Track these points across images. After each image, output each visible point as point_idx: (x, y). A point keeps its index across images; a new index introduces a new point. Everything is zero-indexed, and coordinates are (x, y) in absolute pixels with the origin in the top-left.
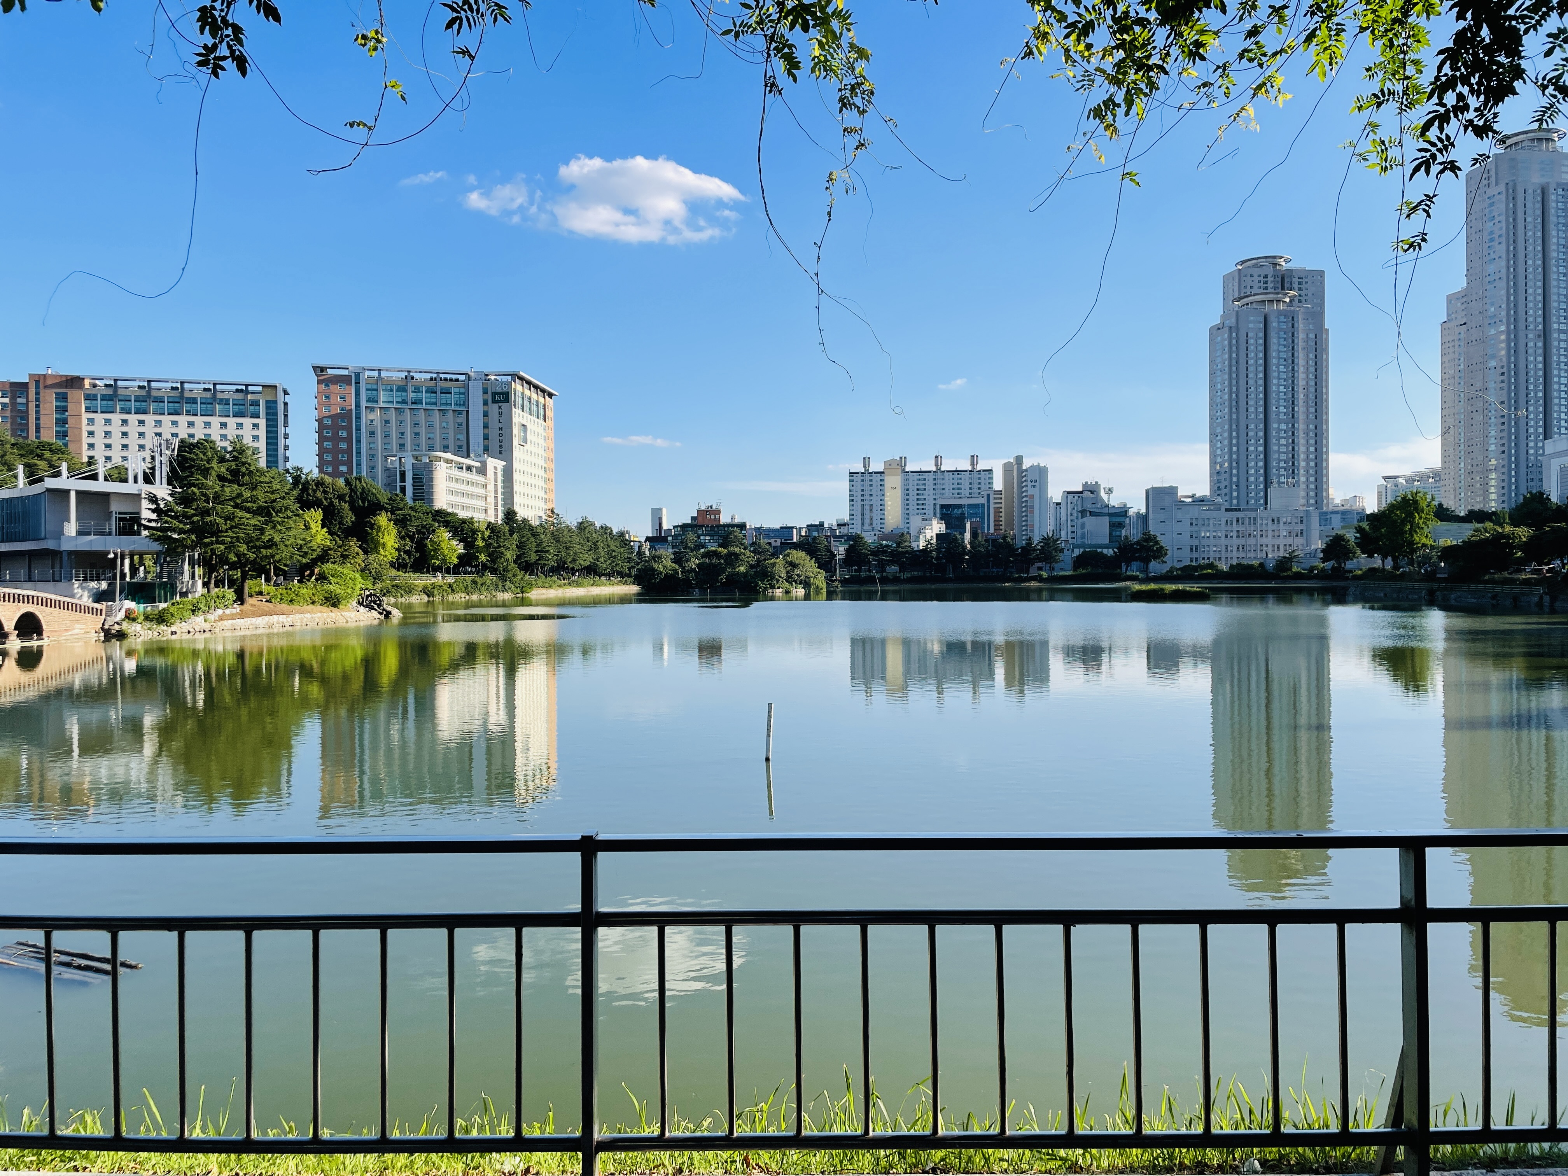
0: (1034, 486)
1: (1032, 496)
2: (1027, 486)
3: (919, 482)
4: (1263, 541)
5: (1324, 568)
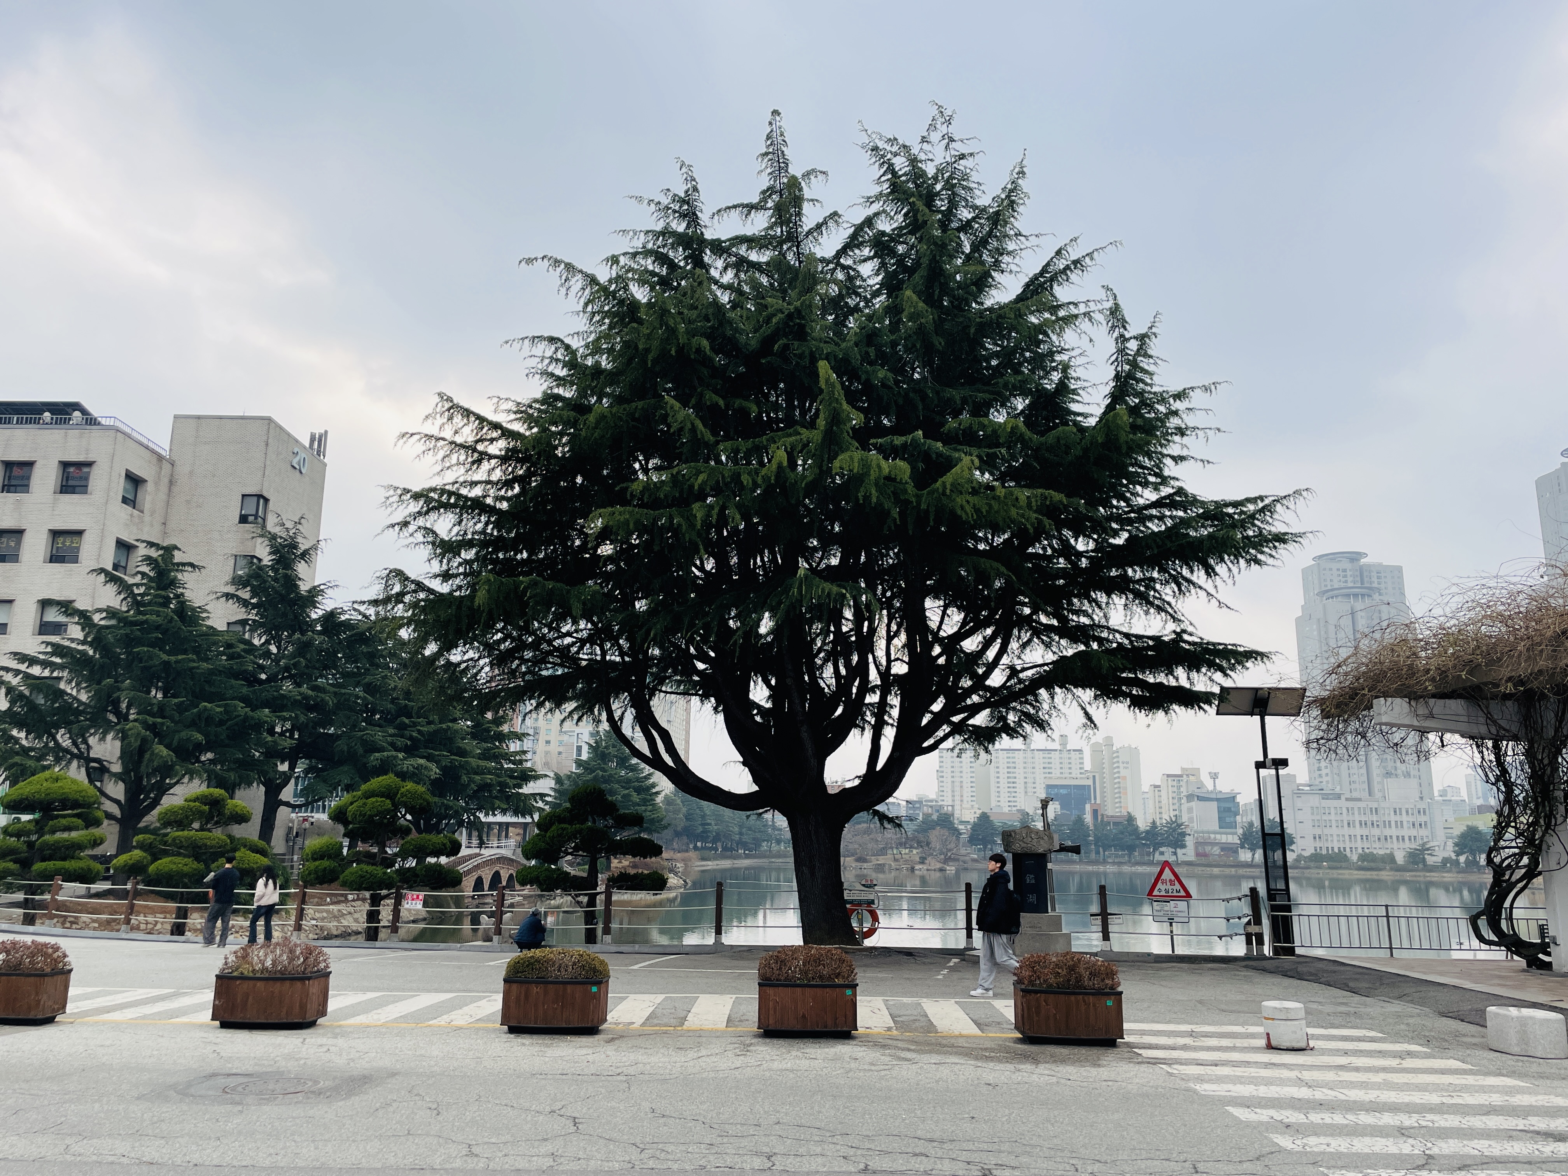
0: (1127, 768)
2: (1118, 767)
3: (1009, 760)
4: (1388, 832)
5: (1457, 862)
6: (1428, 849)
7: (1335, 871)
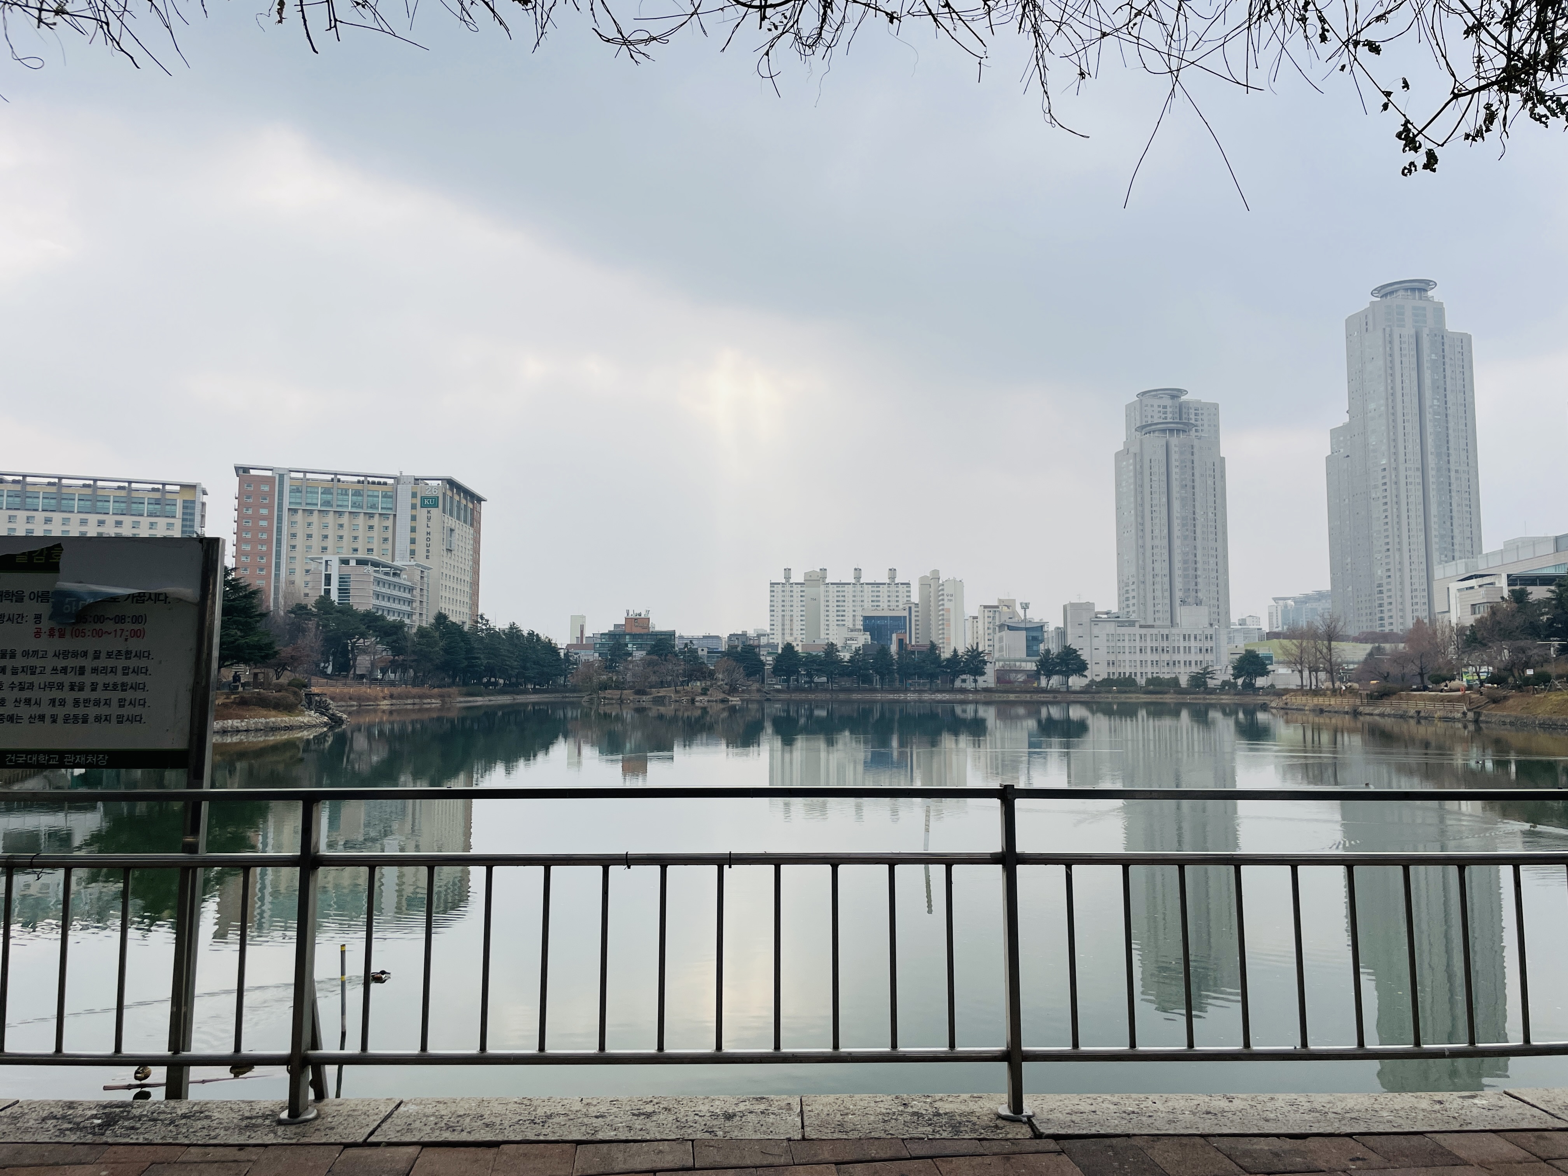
0: (951, 600)
1: (948, 610)
2: (943, 600)
3: (839, 594)
4: (1176, 657)
5: (1236, 684)
6: (1208, 673)
7: (1123, 696)
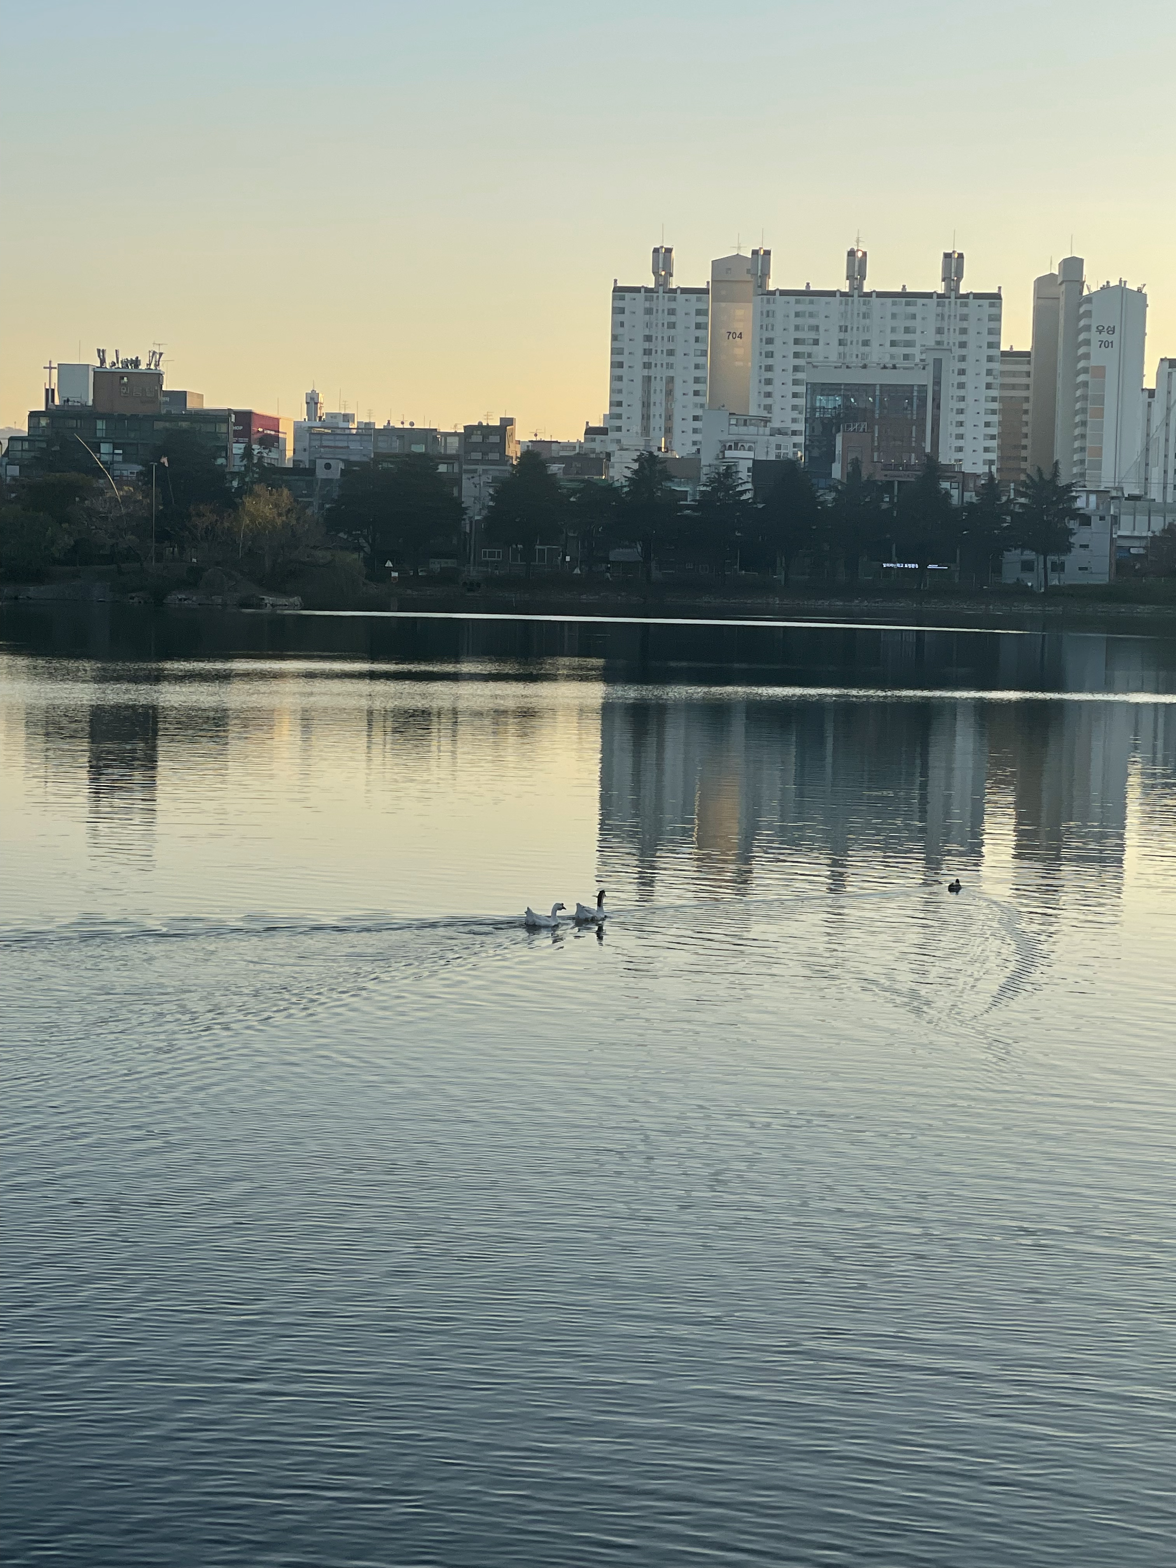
0: (1107, 344)
1: (1100, 372)
2: (1087, 342)
3: (799, 321)
